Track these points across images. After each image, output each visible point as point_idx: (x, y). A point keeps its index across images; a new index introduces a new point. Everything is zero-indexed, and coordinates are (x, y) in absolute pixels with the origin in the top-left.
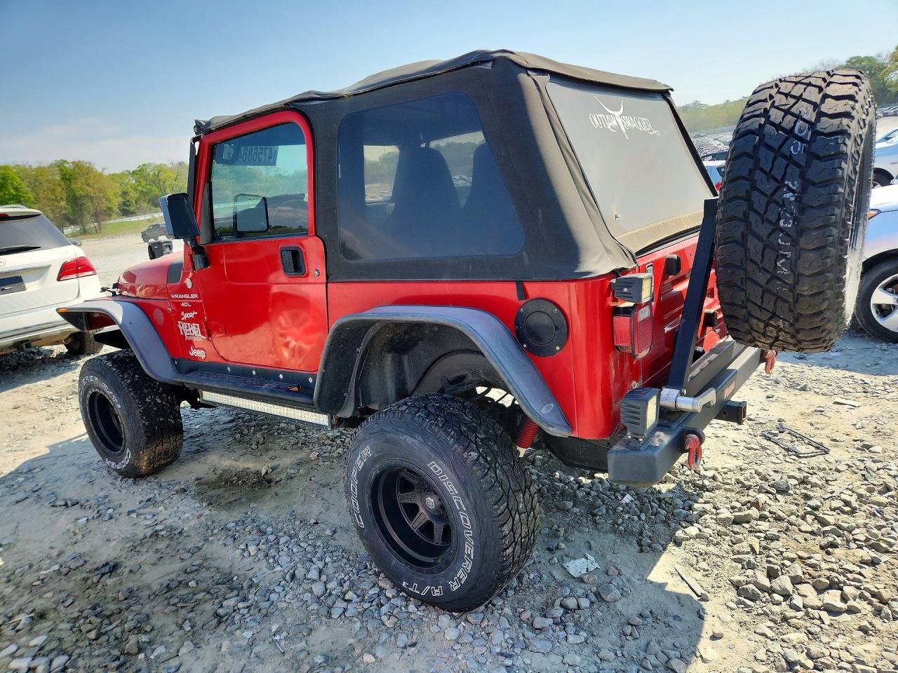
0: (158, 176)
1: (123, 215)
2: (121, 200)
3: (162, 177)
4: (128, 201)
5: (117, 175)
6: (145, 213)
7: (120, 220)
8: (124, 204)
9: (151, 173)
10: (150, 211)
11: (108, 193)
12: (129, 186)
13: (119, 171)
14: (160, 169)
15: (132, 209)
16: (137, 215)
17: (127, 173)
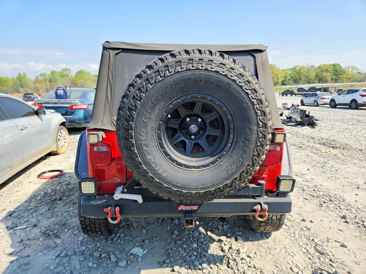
0: (300, 71)
1: (282, 85)
2: (283, 79)
3: (302, 71)
4: (285, 80)
5: (285, 70)
6: (290, 85)
7: (280, 87)
8: (284, 81)
9: (298, 69)
10: (293, 84)
11: (279, 76)
12: (288, 74)
13: (286, 68)
14: (302, 68)
15: (286, 83)
16: (287, 85)
17: (289, 69)
